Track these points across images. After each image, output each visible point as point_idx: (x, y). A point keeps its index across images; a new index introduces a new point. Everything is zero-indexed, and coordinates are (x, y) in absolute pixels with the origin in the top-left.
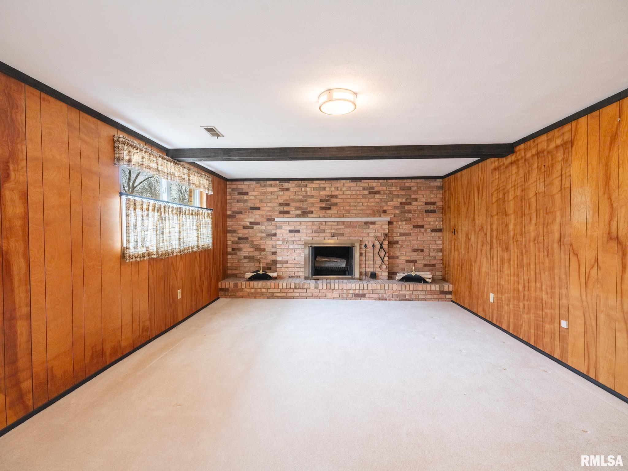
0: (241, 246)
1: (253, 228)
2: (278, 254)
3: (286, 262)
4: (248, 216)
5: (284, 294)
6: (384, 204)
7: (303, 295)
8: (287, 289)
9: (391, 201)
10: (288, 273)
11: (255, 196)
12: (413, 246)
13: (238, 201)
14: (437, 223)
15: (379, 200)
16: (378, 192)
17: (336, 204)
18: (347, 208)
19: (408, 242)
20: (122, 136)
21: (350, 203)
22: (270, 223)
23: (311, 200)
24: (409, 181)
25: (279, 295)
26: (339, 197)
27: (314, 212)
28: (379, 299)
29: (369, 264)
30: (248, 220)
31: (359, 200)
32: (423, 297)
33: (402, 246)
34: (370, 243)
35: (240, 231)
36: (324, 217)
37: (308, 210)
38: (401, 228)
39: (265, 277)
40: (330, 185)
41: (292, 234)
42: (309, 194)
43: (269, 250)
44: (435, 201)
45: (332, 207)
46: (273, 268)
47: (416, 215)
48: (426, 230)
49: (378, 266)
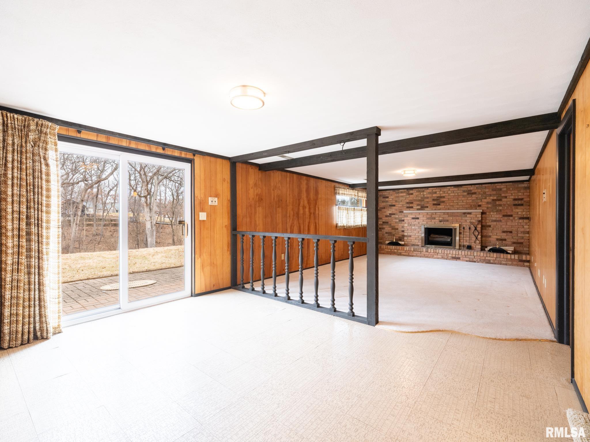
0: (384, 226)
1: (391, 217)
2: (405, 231)
3: (410, 236)
4: (388, 210)
5: (407, 254)
6: (479, 201)
7: (419, 255)
8: (409, 251)
9: (484, 199)
10: (411, 243)
11: (392, 198)
12: (503, 228)
13: (383, 202)
14: (524, 213)
15: (475, 198)
16: (475, 193)
17: (444, 202)
18: (452, 204)
19: (498, 226)
20: (337, 185)
21: (453, 201)
22: (401, 214)
23: (427, 200)
24: (499, 184)
25: (404, 254)
26: (446, 197)
27: (429, 207)
28: (470, 261)
29: (466, 240)
30: (388, 212)
31: (460, 199)
32: (504, 263)
33: (493, 229)
34: (467, 226)
35: (383, 218)
36: (435, 210)
37: (425, 205)
38: (493, 216)
39: (396, 244)
40: (439, 190)
41: (414, 220)
42: (425, 196)
43: (400, 229)
44: (522, 198)
45: (441, 203)
46: (402, 239)
47: (506, 208)
48: (514, 218)
49: (473, 241)
